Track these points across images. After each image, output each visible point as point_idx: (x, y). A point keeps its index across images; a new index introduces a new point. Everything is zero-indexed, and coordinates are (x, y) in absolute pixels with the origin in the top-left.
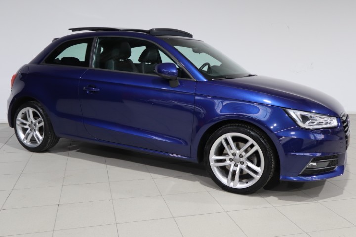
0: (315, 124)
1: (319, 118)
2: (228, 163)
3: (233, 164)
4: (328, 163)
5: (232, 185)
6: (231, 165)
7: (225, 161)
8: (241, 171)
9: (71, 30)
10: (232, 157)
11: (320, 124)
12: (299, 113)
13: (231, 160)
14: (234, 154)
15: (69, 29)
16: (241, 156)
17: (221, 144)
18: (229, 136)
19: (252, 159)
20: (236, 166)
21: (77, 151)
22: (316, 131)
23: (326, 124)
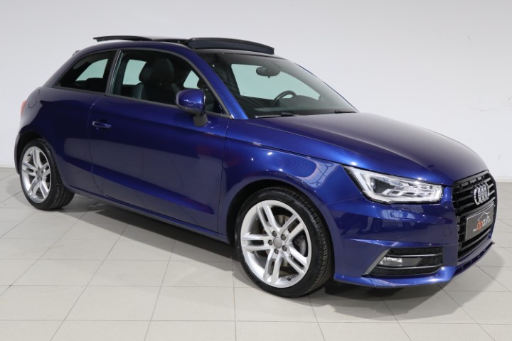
0: (399, 194)
1: (408, 185)
2: (266, 247)
3: (272, 249)
5: (269, 281)
6: (269, 250)
7: (261, 243)
8: (283, 260)
9: (96, 40)
10: (271, 237)
11: (410, 194)
12: (369, 175)
13: (270, 242)
14: (274, 234)
15: (95, 38)
16: (283, 237)
17: (257, 216)
18: (267, 205)
19: (298, 243)
20: (276, 251)
21: (97, 213)
22: (396, 206)
23: (419, 196)
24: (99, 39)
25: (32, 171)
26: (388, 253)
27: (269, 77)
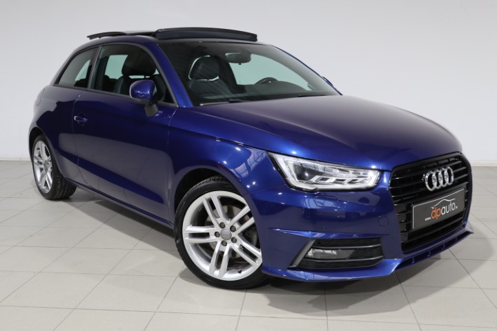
0: (327, 181)
1: (338, 171)
2: (212, 238)
3: (219, 240)
4: (352, 251)
5: (216, 274)
6: (216, 242)
7: (206, 235)
8: (232, 252)
9: (89, 38)
10: (217, 228)
11: (339, 181)
12: (292, 161)
13: (217, 234)
14: (222, 225)
16: (233, 229)
17: (202, 207)
18: (215, 195)
19: (249, 234)
20: (224, 243)
23: (350, 183)
24: (91, 37)
25: (41, 163)
26: (314, 244)
27: (240, 64)
